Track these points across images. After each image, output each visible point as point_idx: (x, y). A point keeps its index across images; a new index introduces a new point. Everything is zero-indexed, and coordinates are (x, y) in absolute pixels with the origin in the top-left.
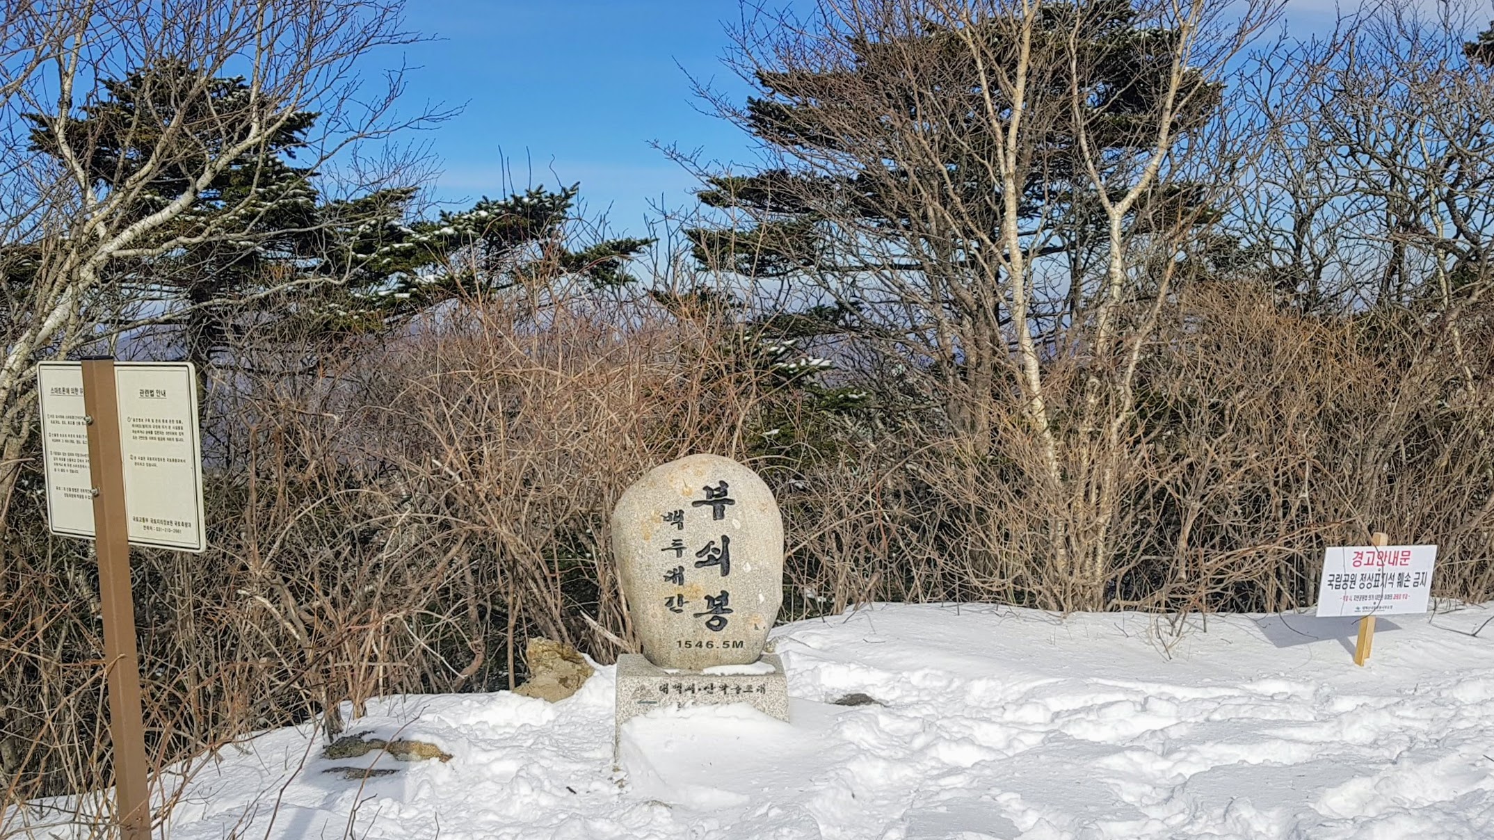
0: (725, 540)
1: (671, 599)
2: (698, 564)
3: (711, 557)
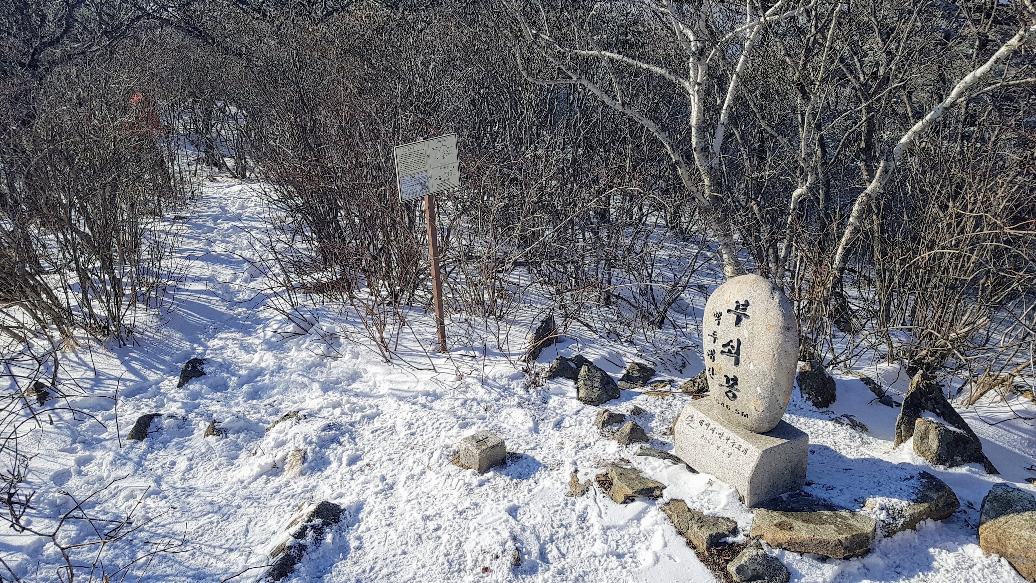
0: (739, 342)
2: (722, 352)
3: (730, 351)
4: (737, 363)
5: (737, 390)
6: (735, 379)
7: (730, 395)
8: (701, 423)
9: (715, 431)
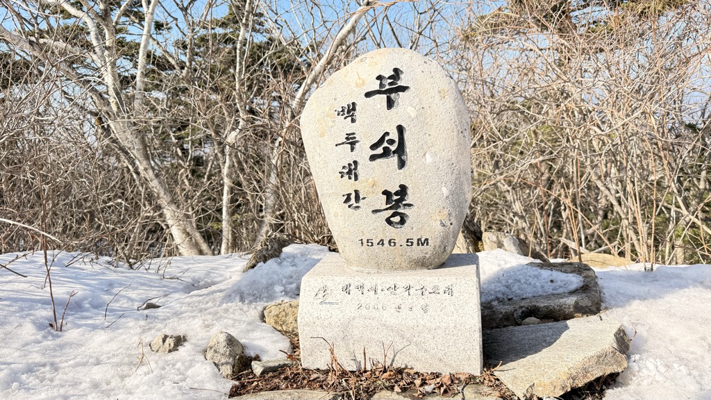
0: (400, 129)
1: (349, 195)
2: (373, 158)
3: (386, 149)
4: (402, 164)
5: (410, 205)
6: (403, 190)
7: (397, 219)
8: (347, 289)
9: (379, 288)
